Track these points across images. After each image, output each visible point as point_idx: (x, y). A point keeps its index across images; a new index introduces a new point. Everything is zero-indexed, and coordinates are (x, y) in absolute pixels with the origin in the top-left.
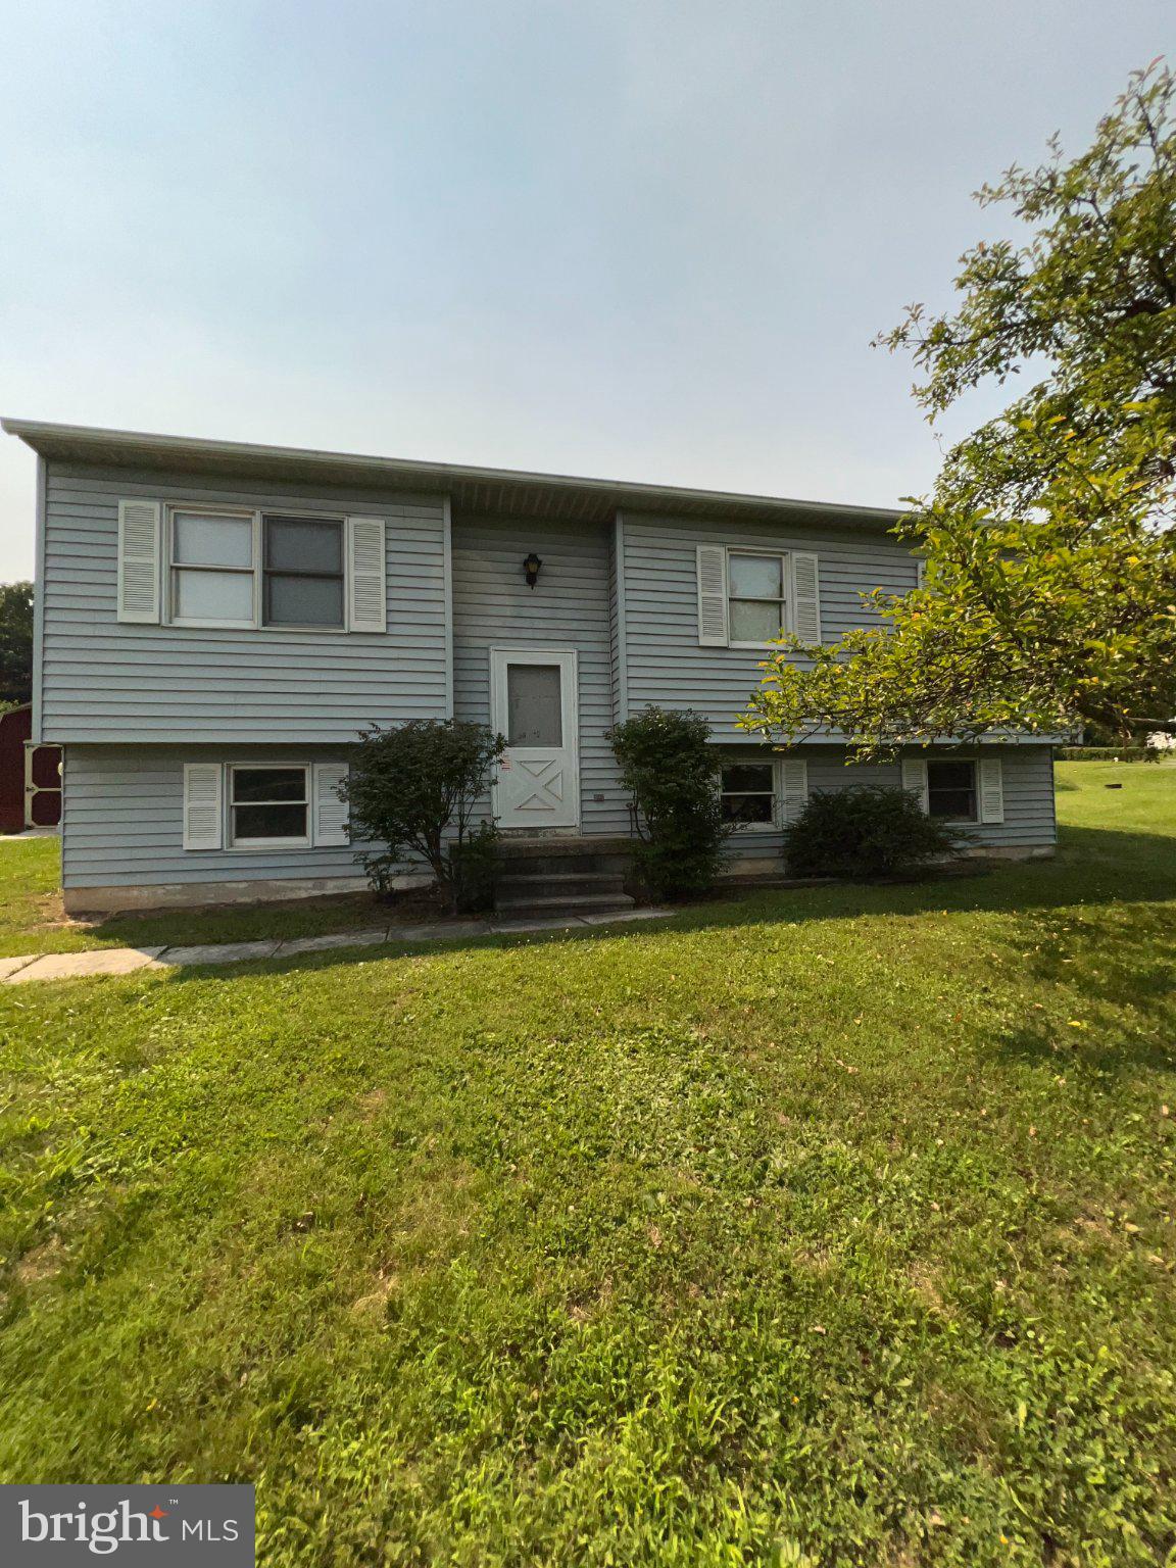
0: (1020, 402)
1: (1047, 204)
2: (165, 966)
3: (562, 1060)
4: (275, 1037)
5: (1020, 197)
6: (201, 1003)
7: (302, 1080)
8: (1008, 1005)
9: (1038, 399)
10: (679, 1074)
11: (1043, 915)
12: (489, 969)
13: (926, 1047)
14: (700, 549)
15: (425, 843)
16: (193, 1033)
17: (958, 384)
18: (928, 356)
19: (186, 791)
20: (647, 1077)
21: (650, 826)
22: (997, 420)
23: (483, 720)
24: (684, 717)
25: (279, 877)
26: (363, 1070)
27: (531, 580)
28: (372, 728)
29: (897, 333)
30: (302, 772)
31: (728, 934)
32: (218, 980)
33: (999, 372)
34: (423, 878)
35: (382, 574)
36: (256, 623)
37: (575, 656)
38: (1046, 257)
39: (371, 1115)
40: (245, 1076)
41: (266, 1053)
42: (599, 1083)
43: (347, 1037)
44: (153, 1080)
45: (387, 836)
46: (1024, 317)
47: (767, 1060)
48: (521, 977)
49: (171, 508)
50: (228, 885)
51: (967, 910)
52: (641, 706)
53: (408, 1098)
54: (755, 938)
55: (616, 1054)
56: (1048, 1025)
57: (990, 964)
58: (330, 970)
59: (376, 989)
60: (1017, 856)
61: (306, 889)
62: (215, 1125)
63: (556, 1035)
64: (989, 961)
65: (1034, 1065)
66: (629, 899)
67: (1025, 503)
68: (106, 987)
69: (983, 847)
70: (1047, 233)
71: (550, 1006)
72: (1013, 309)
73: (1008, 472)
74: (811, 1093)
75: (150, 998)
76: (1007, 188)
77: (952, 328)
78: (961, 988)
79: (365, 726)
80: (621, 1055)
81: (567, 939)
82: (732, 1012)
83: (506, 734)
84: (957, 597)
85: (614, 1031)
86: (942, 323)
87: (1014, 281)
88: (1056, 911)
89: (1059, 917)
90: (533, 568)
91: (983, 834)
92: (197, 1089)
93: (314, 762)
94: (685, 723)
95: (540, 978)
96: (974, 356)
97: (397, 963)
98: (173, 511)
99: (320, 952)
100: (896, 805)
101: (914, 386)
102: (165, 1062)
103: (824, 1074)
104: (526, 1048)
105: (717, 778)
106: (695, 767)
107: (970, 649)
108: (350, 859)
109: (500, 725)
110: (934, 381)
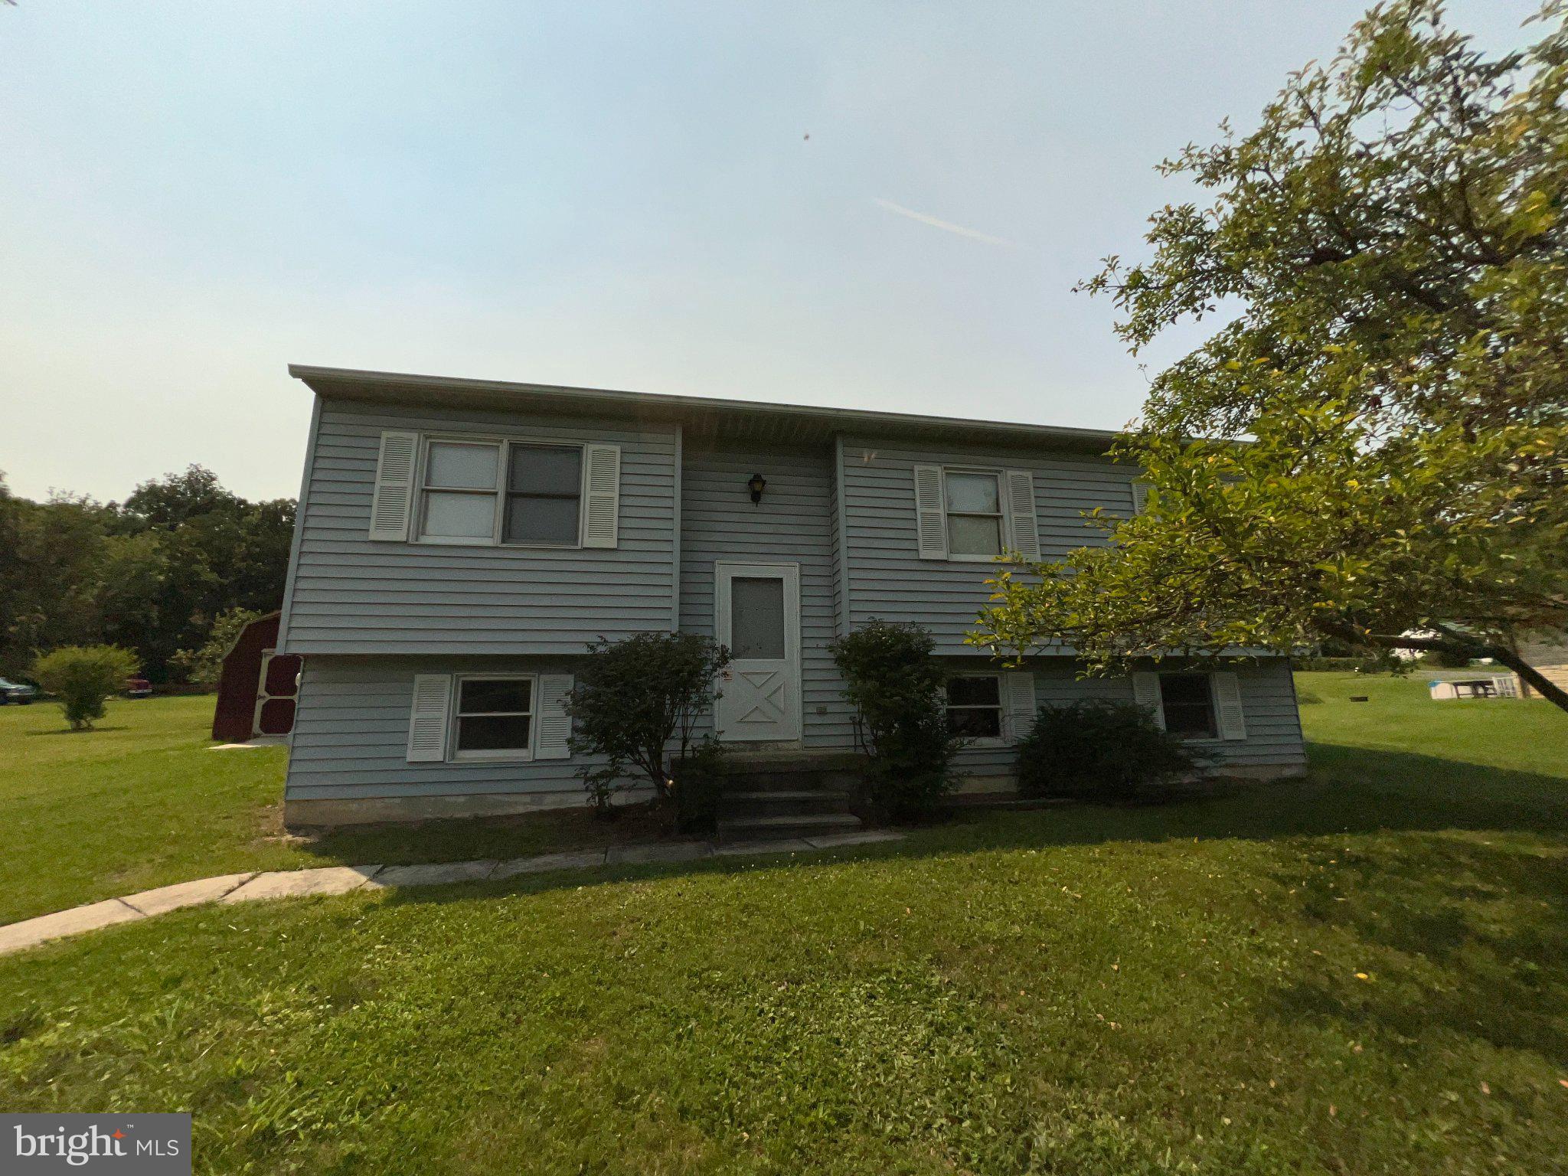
0: (1219, 336)
1: (1224, 173)
2: (380, 887)
3: (794, 1006)
4: (491, 970)
5: (1198, 168)
6: (416, 930)
7: (518, 1022)
8: (1281, 951)
9: (1235, 333)
10: (922, 1027)
11: (1304, 844)
12: (712, 897)
13: (1195, 1001)
14: (917, 468)
15: (647, 757)
16: (407, 965)
17: (1158, 322)
18: (1127, 299)
19: (415, 701)
20: (888, 1029)
21: (876, 741)
22: (1198, 352)
23: (707, 632)
24: (907, 630)
25: (500, 791)
26: (583, 1012)
27: (756, 497)
28: (599, 640)
29: (1096, 280)
30: (529, 683)
31: (965, 860)
32: (434, 905)
33: (1195, 310)
34: (641, 793)
35: (616, 495)
36: (495, 541)
37: (797, 569)
38: (1230, 217)
39: (590, 1067)
40: (459, 1016)
41: (481, 989)
42: (836, 1035)
43: (566, 972)
44: (364, 1018)
45: (608, 750)
46: (1213, 265)
47: (1018, 1011)
48: (746, 906)
49: (427, 437)
50: (447, 799)
51: (1219, 838)
52: (865, 618)
53: (630, 1048)
54: (993, 865)
55: (852, 1000)
56: (1331, 978)
57: (1255, 903)
58: (547, 895)
59: (595, 918)
60: (1266, 775)
61: (525, 804)
62: (426, 1074)
63: (786, 975)
64: (1252, 898)
65: (1321, 1025)
66: (854, 819)
67: (1232, 426)
68: (319, 910)
69: (1227, 766)
70: (1227, 196)
71: (779, 941)
72: (1203, 258)
73: (1214, 398)
74: (1072, 1054)
75: (364, 922)
76: (1186, 161)
77: (1148, 276)
78: (1226, 930)
79: (593, 638)
80: (857, 1001)
81: (793, 864)
82: (975, 953)
83: (729, 646)
84: (1181, 523)
85: (848, 973)
86: (1138, 271)
87: (1202, 236)
88: (1318, 840)
89: (1323, 848)
90: (758, 487)
91: (1228, 752)
92: (409, 1030)
93: (541, 673)
94: (908, 635)
95: (768, 908)
96: (1170, 297)
97: (617, 889)
98: (429, 441)
99: (536, 874)
100: (1130, 721)
101: (1116, 324)
102: (378, 998)
103: (1084, 1031)
104: (755, 990)
105: (942, 692)
106: (920, 680)
107: (1199, 570)
108: (571, 772)
109: (724, 637)
110: (1134, 319)
